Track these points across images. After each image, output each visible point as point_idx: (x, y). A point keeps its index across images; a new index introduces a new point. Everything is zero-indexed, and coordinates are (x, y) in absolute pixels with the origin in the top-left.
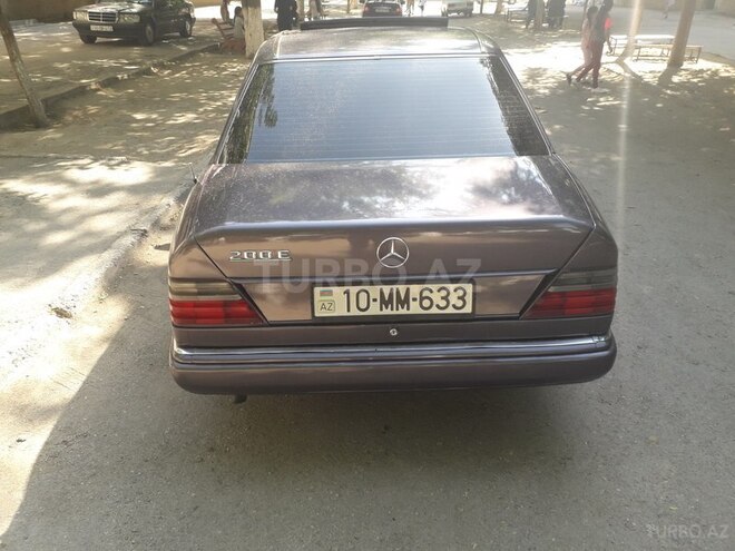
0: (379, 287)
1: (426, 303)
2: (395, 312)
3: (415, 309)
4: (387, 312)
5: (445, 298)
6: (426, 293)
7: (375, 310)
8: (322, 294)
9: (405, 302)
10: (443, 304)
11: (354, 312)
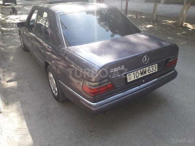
0: (140, 70)
1: (149, 71)
2: (144, 76)
3: (147, 73)
4: (142, 76)
5: (153, 69)
6: (149, 69)
7: (140, 76)
8: (129, 75)
9: (145, 72)
10: (152, 70)
11: (136, 78)
